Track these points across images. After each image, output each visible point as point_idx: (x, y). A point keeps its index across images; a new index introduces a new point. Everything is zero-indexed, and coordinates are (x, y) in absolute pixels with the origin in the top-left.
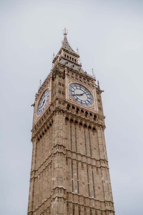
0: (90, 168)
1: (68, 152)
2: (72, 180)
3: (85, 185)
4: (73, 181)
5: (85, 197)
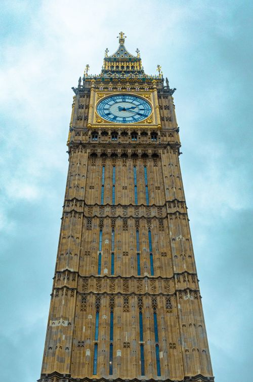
0: (143, 223)
1: (94, 207)
2: (100, 254)
3: (129, 256)
4: (102, 254)
5: (126, 278)
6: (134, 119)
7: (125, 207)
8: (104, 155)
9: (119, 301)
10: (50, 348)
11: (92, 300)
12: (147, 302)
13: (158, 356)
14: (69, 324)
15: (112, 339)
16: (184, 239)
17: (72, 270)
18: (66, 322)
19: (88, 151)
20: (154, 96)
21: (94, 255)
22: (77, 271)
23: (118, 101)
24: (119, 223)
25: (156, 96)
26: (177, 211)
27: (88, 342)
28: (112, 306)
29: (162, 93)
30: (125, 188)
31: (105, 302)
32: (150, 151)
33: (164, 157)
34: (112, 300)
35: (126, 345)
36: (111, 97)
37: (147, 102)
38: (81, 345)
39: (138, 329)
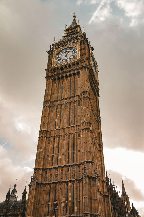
0: (72, 104)
3: (66, 119)
4: (57, 121)
6: (70, 59)
7: (66, 99)
8: (59, 79)
9: (61, 138)
10: (37, 159)
11: (52, 139)
12: (71, 136)
13: (74, 156)
14: (43, 150)
15: (58, 152)
16: (86, 108)
17: (44, 130)
18: (42, 149)
19: (53, 78)
20: (78, 45)
21: (53, 122)
22: (46, 129)
23: (61, 54)
24: (63, 106)
25: (79, 45)
26: (84, 97)
27: (50, 155)
28: (59, 140)
29: (82, 42)
30: (66, 91)
31: (56, 139)
32: (76, 72)
33: (81, 73)
34: (59, 138)
35: (63, 154)
36: (61, 51)
37: (76, 49)
38: (48, 157)
39: (67, 147)
